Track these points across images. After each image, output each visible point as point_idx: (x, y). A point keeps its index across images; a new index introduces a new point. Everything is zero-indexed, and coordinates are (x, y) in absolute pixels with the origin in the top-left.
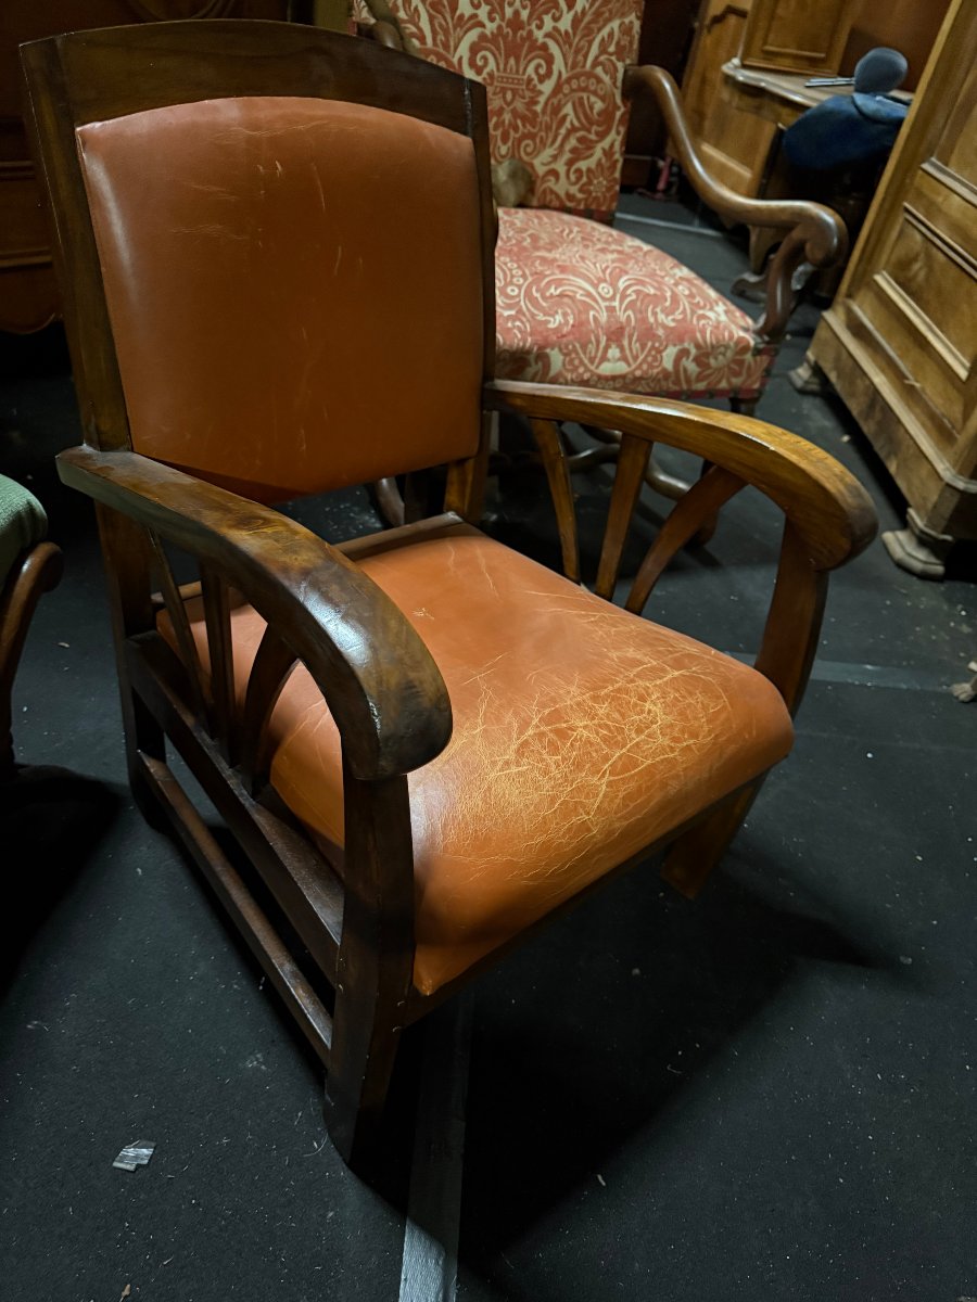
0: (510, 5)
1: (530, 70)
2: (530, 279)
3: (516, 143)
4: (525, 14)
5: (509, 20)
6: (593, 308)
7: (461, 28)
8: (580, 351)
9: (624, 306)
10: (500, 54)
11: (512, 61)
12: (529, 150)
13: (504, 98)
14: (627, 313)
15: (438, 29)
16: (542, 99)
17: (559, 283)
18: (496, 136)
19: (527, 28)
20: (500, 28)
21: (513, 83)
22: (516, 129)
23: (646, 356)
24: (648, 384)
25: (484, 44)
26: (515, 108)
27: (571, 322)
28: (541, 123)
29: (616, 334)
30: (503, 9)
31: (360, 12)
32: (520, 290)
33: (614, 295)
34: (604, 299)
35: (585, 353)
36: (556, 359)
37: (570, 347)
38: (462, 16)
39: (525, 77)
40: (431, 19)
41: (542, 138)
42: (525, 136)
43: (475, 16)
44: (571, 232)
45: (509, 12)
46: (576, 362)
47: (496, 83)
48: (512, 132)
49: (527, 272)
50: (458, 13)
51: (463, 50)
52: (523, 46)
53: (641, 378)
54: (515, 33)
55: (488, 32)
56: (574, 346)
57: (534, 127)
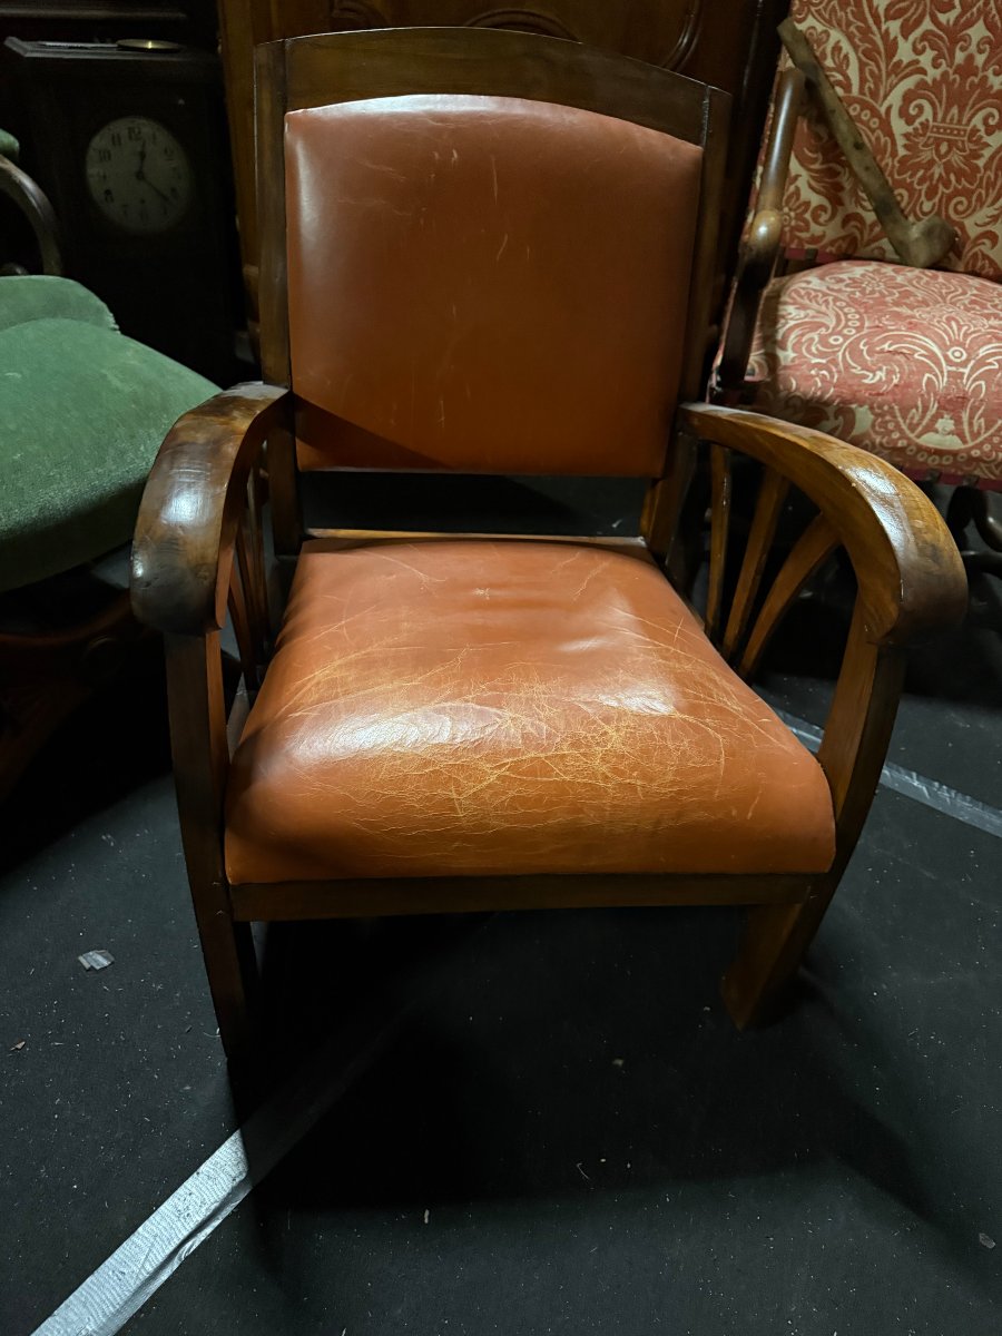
0: (963, 49)
1: (977, 121)
2: (865, 331)
3: (944, 200)
4: (980, 60)
5: (959, 67)
6: (931, 371)
7: (896, 76)
8: (898, 414)
9: (974, 376)
10: (940, 102)
11: (955, 110)
12: (960, 208)
13: (937, 150)
14: (977, 383)
15: (869, 78)
16: (987, 153)
17: (898, 339)
18: (920, 190)
19: (980, 74)
20: (945, 74)
21: (951, 134)
22: (947, 184)
23: (992, 436)
24: (989, 469)
25: (922, 92)
26: (949, 161)
27: (895, 381)
28: (981, 178)
29: (953, 404)
30: (952, 55)
31: (786, 62)
32: (845, 342)
33: (968, 360)
34: (949, 362)
35: (904, 418)
36: (864, 418)
37: (886, 408)
38: (900, 62)
39: (969, 128)
40: (862, 66)
41: (980, 194)
42: (957, 193)
43: (917, 62)
44: (964, 293)
45: (960, 57)
46: (891, 426)
47: (929, 134)
48: (941, 188)
49: (867, 324)
50: (895, 59)
51: (895, 98)
52: (973, 93)
53: (978, 460)
54: (964, 78)
55: (929, 79)
56: (891, 408)
57: (971, 184)
